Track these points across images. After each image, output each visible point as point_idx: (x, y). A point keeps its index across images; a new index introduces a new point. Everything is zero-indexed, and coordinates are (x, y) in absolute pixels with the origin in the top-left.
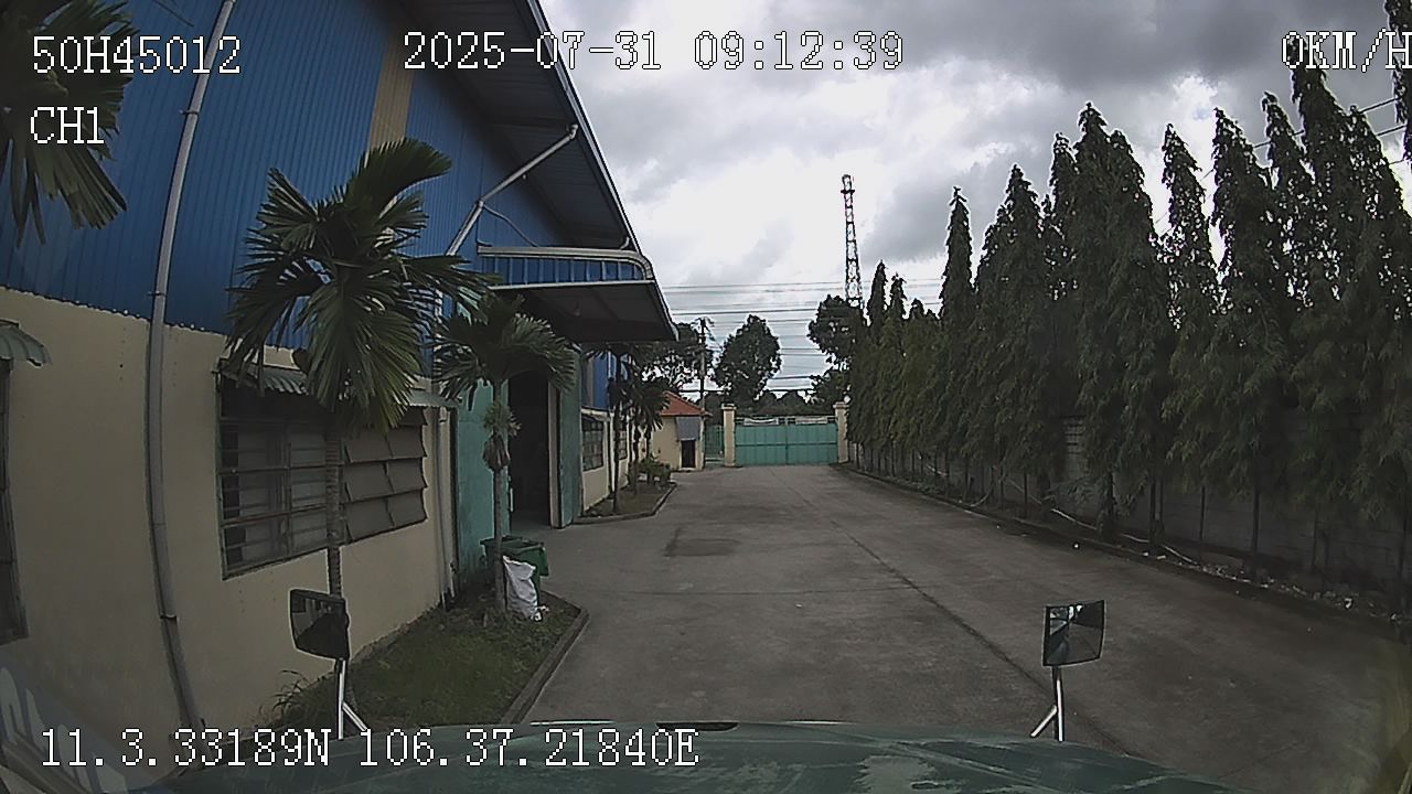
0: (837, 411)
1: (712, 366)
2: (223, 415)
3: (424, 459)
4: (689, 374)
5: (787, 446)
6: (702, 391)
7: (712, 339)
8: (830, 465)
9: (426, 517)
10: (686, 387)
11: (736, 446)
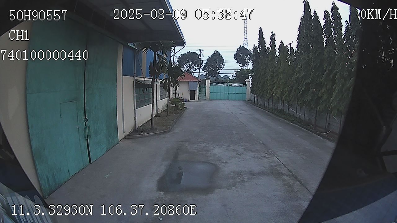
0: (246, 82)
1: (202, 66)
4: (195, 68)
5: (228, 94)
6: (199, 73)
7: (203, 56)
8: (244, 101)
11: (210, 93)
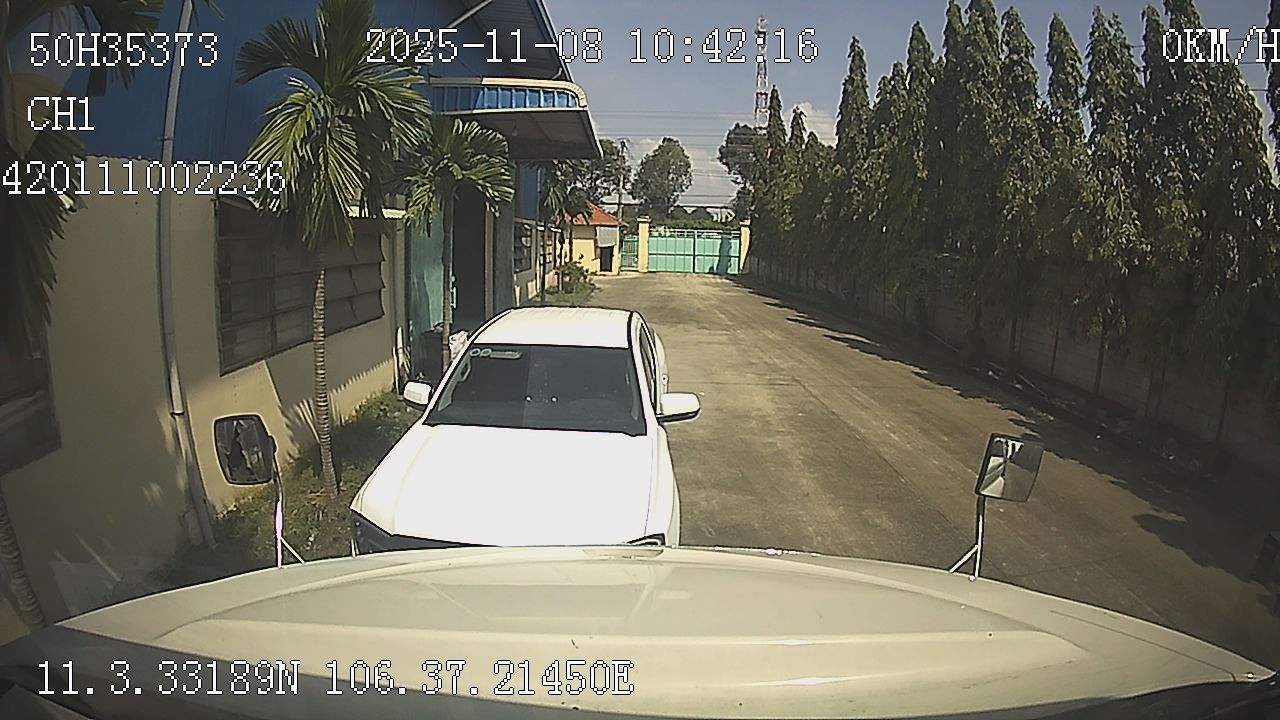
0: (742, 227)
1: (629, 181)
2: (220, 235)
3: (383, 263)
4: (608, 188)
5: (694, 256)
6: (619, 204)
7: (632, 158)
9: (383, 314)
10: (604, 199)
11: (650, 254)
